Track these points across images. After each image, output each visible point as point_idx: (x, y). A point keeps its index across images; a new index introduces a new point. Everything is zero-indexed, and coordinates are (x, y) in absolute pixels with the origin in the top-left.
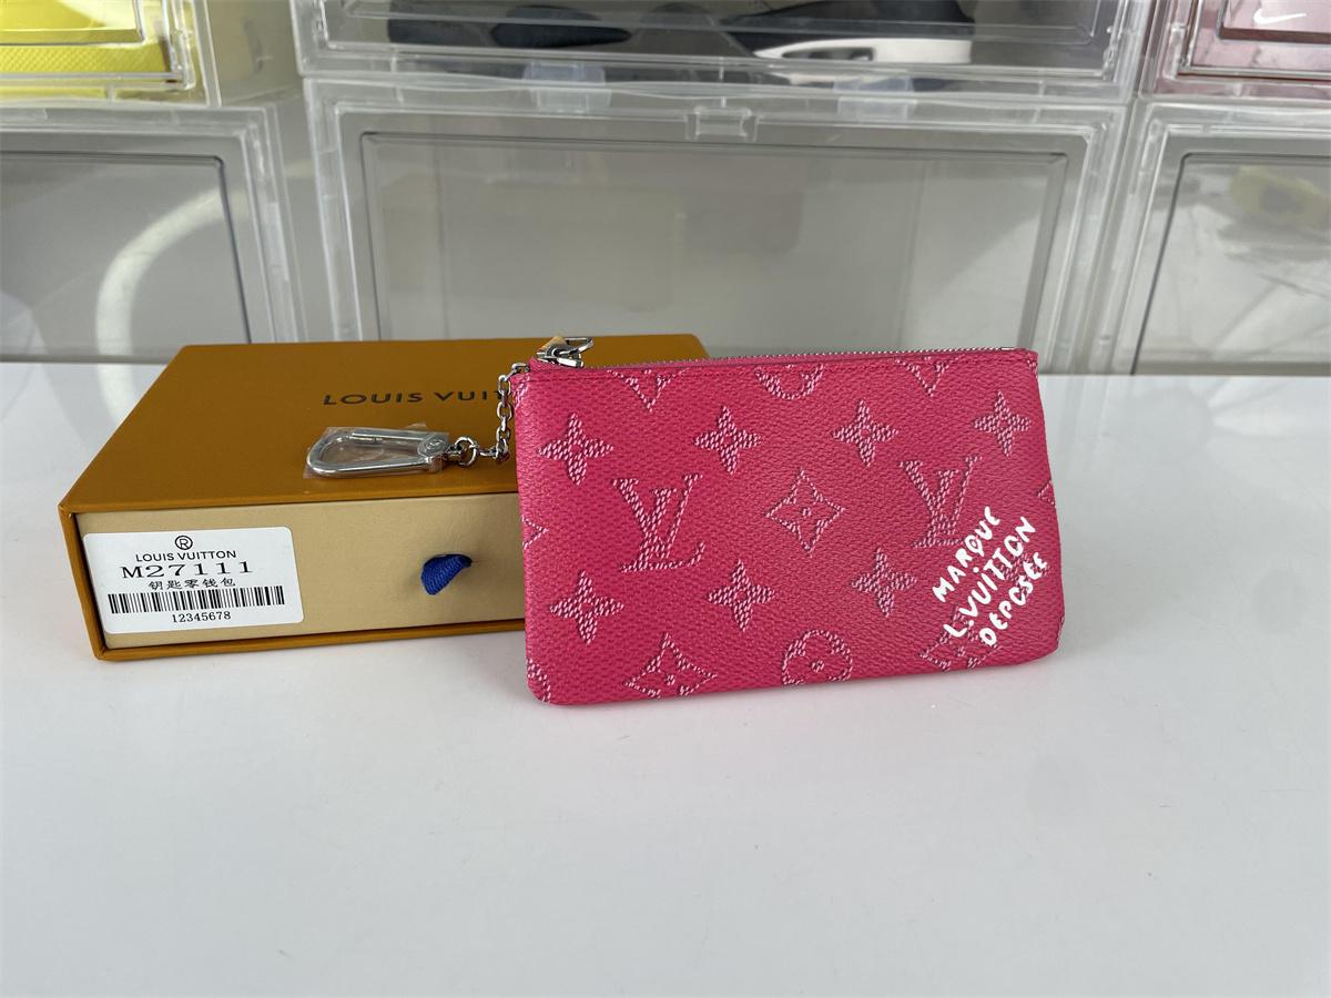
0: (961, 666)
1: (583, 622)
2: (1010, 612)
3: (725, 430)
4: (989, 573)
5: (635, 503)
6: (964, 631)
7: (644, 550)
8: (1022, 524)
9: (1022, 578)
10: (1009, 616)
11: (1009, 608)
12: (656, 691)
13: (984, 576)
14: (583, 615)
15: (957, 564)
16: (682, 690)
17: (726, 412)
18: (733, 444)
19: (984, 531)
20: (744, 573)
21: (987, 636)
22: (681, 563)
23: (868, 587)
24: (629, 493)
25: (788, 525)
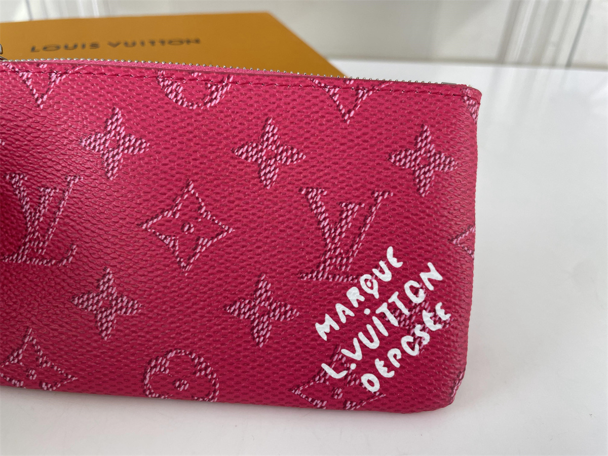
0: (338, 406)
2: (399, 361)
3: (113, 133)
4: (382, 317)
5: (24, 197)
6: (344, 373)
7: (26, 244)
8: (428, 270)
9: (418, 327)
10: (397, 365)
11: (399, 357)
12: (20, 381)
13: (375, 320)
15: (348, 304)
16: (44, 386)
17: (117, 114)
18: (119, 148)
19: (382, 272)
20: (112, 282)
21: (370, 382)
22: (54, 262)
23: (245, 313)
24: (19, 187)
25: (165, 238)
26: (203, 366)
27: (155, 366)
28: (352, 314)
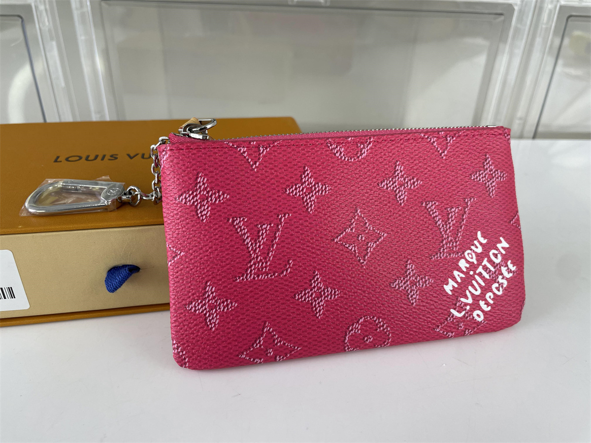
0: (461, 334)
1: (209, 316)
2: (493, 299)
3: (307, 183)
4: (480, 274)
5: (245, 234)
6: (463, 313)
7: (251, 266)
8: (500, 242)
9: (500, 277)
10: (491, 302)
11: (492, 297)
12: (260, 359)
13: (477, 277)
14: (209, 311)
15: (460, 270)
16: (278, 358)
17: (307, 170)
18: (312, 192)
19: (477, 247)
20: (319, 280)
21: (478, 315)
22: (277, 274)
23: (402, 286)
24: (240, 227)
25: (349, 246)
26: (382, 324)
27: (352, 330)
28: (463, 276)
